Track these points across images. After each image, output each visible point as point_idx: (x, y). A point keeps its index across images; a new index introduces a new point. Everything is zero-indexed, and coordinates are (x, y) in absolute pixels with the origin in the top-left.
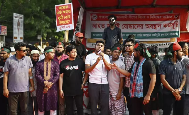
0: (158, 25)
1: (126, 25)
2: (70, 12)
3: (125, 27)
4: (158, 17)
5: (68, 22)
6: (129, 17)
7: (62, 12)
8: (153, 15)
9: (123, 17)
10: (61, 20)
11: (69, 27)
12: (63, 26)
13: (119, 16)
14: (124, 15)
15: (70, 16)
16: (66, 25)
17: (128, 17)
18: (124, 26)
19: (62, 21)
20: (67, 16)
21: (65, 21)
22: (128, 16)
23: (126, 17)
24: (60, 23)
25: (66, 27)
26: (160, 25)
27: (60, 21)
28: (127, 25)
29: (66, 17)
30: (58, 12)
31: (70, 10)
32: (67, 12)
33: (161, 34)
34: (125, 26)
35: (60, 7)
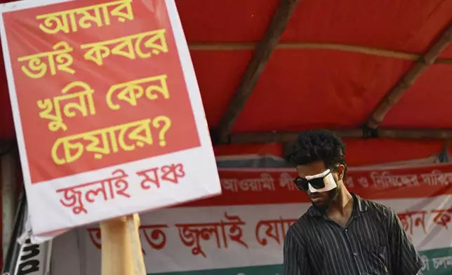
0: (414, 217)
1: (276, 222)
2: (164, 48)
3: (273, 232)
4: (405, 180)
5: (155, 132)
6: (282, 184)
7: (78, 55)
8: (380, 172)
9: (253, 185)
10: (77, 124)
11: (175, 173)
12: (106, 173)
13: (235, 181)
14: (257, 175)
15: (163, 78)
16: (131, 168)
17: (277, 183)
18: (264, 228)
19: (87, 136)
20: (131, 85)
21: (124, 128)
22: (276, 176)
23: (268, 184)
24: (68, 148)
25: (134, 181)
26: (420, 216)
27: (60, 133)
28: (279, 225)
29: (130, 92)
30: (34, 58)
31: (160, 34)
32: (128, 47)
33: (434, 260)
34: (271, 228)
35: (52, 16)
